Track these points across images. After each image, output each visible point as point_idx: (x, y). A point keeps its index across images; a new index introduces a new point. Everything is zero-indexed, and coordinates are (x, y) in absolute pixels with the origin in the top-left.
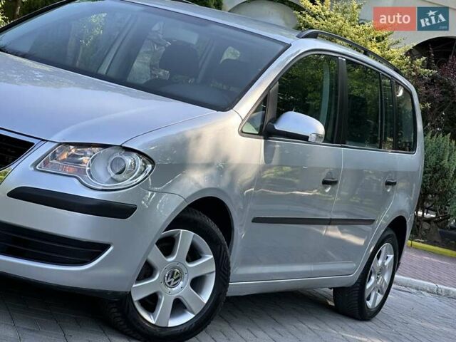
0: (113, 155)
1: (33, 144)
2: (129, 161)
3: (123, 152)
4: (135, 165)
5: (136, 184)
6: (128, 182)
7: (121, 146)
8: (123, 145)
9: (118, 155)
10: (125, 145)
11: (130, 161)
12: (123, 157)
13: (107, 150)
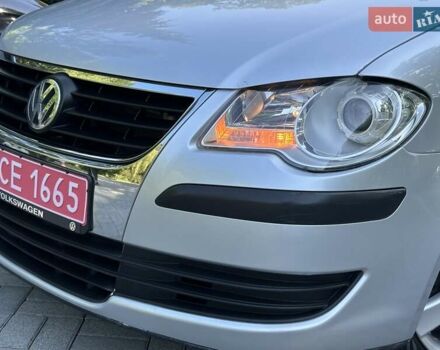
0: (343, 96)
1: (191, 100)
2: (376, 102)
3: (364, 87)
4: (391, 107)
5: (398, 147)
6: (382, 145)
7: (357, 76)
8: (362, 74)
9: (353, 95)
10: (366, 73)
11: (380, 103)
12: (365, 97)
13: (332, 88)
